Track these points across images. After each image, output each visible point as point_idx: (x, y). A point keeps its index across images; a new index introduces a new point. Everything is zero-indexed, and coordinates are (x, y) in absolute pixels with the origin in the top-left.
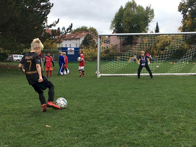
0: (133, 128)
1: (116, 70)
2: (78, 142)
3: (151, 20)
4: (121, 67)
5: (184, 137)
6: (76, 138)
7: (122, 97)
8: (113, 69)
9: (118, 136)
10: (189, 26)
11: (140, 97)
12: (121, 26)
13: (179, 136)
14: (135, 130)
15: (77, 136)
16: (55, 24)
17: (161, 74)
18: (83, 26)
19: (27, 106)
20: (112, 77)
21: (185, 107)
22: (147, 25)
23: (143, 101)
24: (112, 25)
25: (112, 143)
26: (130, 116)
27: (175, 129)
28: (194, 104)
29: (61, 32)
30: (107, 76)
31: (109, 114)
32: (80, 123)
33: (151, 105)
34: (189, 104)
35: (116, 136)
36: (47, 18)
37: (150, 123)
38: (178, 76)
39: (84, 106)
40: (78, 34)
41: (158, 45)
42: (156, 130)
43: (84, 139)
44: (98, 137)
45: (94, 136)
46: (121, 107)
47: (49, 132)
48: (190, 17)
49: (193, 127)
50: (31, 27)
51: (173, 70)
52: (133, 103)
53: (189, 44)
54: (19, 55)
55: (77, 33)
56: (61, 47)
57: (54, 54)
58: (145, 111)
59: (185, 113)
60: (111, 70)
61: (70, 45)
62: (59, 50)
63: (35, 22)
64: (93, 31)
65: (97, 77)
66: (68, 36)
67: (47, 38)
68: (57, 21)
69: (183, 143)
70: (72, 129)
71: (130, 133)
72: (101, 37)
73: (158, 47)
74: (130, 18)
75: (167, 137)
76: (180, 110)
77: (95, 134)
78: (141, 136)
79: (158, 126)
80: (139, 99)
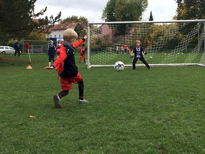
0: (123, 117)
1: (107, 60)
2: (63, 133)
3: (144, 9)
4: (112, 57)
5: (175, 125)
6: (62, 128)
7: (113, 87)
8: (105, 60)
9: (106, 126)
10: (184, 16)
11: (131, 87)
12: (113, 15)
13: (171, 124)
14: (124, 119)
15: (63, 126)
16: (42, 13)
17: (155, 65)
18: (73, 16)
19: (10, 97)
20: (102, 68)
21: (178, 96)
22: (140, 14)
23: (134, 91)
24: (103, 14)
25: (99, 132)
26: (121, 106)
27: (167, 117)
28: (187, 93)
29: (49, 21)
30: (98, 67)
31: (97, 104)
32: (66, 113)
33: (142, 95)
34: (182, 93)
35: (104, 125)
36: (34, 6)
37: (140, 112)
38: (172, 66)
39: (72, 96)
40: (68, 24)
41: (152, 35)
42: (146, 119)
43: (70, 129)
44: (85, 127)
45: (81, 126)
46: (111, 97)
47: (33, 122)
48: (185, 5)
49: (185, 115)
50: (17, 15)
51: (167, 61)
52: (124, 93)
53: (184, 34)
54: (4, 47)
55: (66, 23)
56: (49, 37)
57: (42, 46)
58: (136, 100)
59: (177, 102)
60: (102, 61)
61: (60, 35)
62: (47, 40)
63: (21, 9)
64: (84, 20)
65: (87, 68)
66: (58, 26)
67: (34, 27)
68: (45, 9)
69: (174, 131)
70: (58, 119)
71: (119, 122)
72: (91, 25)
73: (152, 37)
74: (122, 7)
75: (158, 125)
76: (172, 99)
77: (82, 124)
78: (130, 125)
79: (149, 115)
80: (130, 89)
